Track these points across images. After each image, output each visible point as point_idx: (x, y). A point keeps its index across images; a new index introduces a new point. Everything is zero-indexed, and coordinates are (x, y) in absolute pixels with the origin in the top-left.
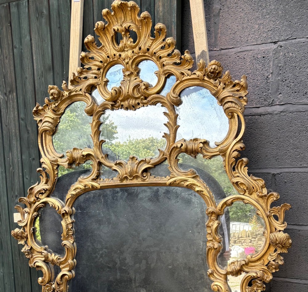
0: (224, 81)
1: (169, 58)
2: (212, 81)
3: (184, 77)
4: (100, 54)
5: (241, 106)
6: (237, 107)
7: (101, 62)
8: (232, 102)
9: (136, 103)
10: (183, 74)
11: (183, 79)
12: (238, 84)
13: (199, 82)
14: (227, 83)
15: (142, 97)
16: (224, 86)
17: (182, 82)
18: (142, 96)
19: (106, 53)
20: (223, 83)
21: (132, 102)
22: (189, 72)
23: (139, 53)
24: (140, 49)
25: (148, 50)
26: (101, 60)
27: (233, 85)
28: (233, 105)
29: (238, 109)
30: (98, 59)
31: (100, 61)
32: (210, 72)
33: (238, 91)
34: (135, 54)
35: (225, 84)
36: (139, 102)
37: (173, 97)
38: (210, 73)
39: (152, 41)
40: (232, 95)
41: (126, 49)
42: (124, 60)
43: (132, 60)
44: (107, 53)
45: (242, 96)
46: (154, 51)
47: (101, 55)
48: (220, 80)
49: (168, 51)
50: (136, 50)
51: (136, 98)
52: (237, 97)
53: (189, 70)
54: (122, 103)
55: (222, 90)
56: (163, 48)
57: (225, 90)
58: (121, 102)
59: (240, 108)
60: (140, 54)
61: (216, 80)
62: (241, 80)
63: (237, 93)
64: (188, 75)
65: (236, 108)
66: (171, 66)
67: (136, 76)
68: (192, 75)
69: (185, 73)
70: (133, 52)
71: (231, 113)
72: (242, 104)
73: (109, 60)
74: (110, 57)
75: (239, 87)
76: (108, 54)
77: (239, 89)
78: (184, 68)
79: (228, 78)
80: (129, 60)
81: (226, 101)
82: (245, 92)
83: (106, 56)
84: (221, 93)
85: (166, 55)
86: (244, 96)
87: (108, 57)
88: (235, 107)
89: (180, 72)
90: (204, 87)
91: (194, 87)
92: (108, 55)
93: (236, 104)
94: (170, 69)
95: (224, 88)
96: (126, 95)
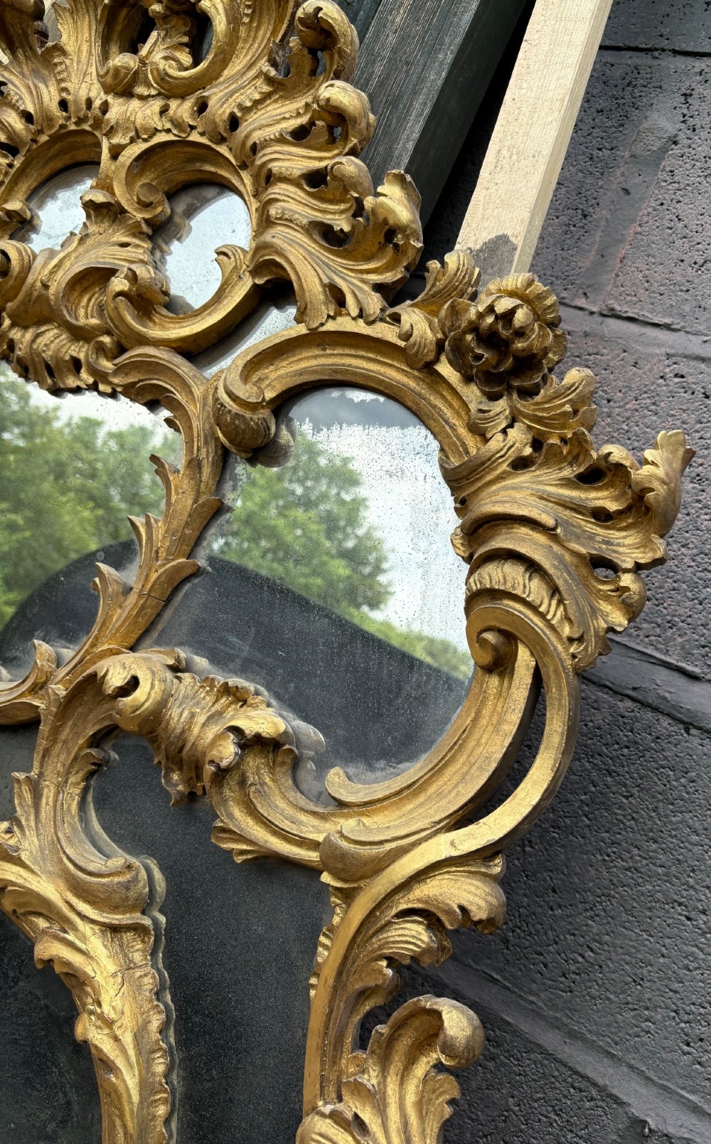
0: (539, 420)
1: (309, 194)
2: (472, 394)
3: (339, 319)
4: (36, 82)
5: (584, 623)
6: (555, 614)
7: (27, 117)
8: (532, 567)
9: (67, 358)
10: (338, 298)
11: (331, 326)
12: (619, 470)
13: (405, 380)
14: (554, 440)
15: (106, 339)
16: (528, 451)
17: (317, 339)
18: (109, 333)
19: (63, 80)
20: (529, 427)
21: (51, 341)
22: (375, 303)
23: (192, 128)
24: (202, 107)
25: (234, 123)
26: (31, 109)
27: (582, 470)
28: (535, 589)
29: (552, 628)
30: (21, 98)
31: (22, 108)
32: (474, 328)
33: (601, 516)
34: (168, 125)
35: (537, 444)
36: (82, 356)
37: (230, 394)
38: (469, 337)
39: (266, 89)
40: (550, 522)
41: (140, 90)
42: (111, 132)
43: (145, 146)
44: (63, 85)
45: (613, 557)
46: (257, 136)
47: (36, 86)
48: (522, 405)
49: (321, 159)
50: (183, 109)
51: (79, 334)
52: (583, 551)
53: (378, 288)
54: (16, 334)
55: (504, 467)
56: (300, 135)
57: (523, 478)
58: (13, 325)
59: (566, 631)
60: (195, 137)
61: (493, 397)
62: (649, 454)
63: (591, 527)
64: (361, 315)
65: (542, 616)
66: (299, 236)
67: (134, 235)
68: (382, 320)
69: (350, 300)
70: (164, 111)
71: (500, 631)
72: (594, 612)
73: (61, 122)
74: (72, 108)
75: (616, 499)
76: (65, 90)
77: (613, 506)
78: (361, 272)
79: (568, 408)
80: (132, 141)
81: (502, 541)
82: (646, 544)
83: (56, 99)
84: (494, 488)
85: (297, 173)
86: (629, 565)
87: (63, 104)
88: (542, 609)
89: (326, 281)
90: (421, 416)
91: (369, 397)
92: (64, 95)
93: (554, 590)
94: (285, 246)
95: (521, 464)
96: (35, 294)
